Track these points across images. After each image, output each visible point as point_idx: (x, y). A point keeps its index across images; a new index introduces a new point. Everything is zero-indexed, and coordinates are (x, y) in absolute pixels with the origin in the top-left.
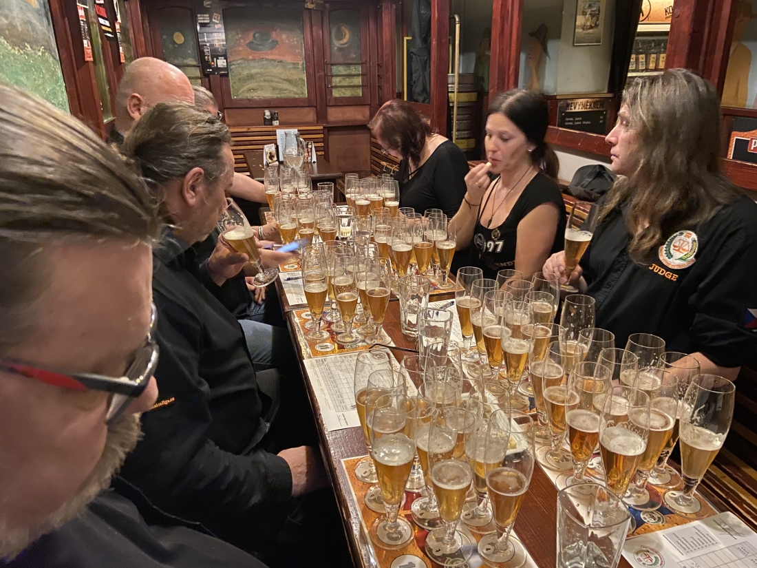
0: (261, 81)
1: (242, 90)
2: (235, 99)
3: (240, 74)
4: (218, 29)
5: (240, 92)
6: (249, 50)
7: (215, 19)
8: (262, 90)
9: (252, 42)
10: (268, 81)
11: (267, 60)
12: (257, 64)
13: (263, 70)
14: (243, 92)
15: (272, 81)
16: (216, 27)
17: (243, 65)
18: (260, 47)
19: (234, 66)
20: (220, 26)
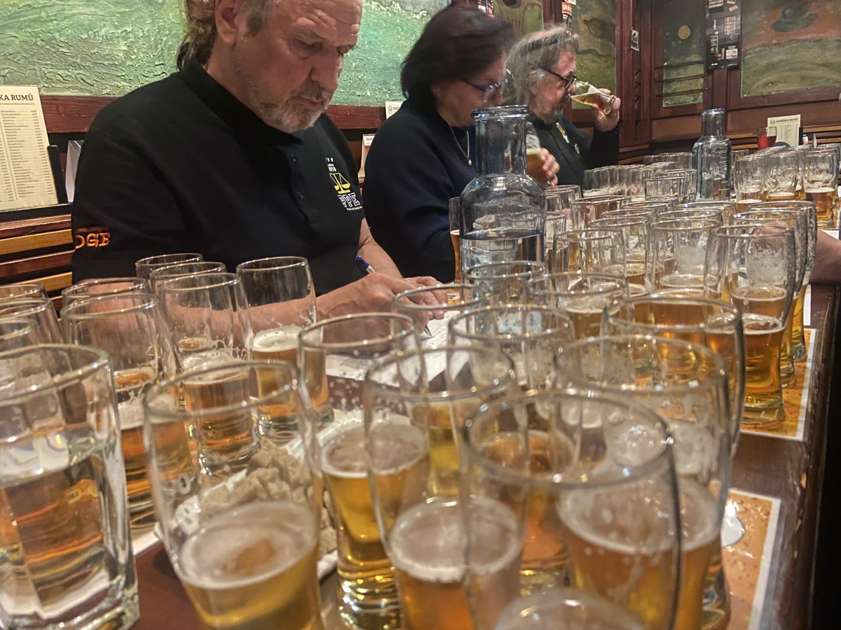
0: (786, 71)
1: (756, 85)
2: (745, 98)
3: (757, 64)
4: (733, 11)
5: (752, 88)
6: (773, 32)
8: (785, 81)
9: (779, 22)
10: (796, 69)
11: (798, 41)
12: (782, 49)
13: (790, 56)
14: (758, 87)
15: (802, 69)
16: (731, 9)
17: (763, 53)
18: (790, 26)
19: (749, 56)
20: (736, 7)
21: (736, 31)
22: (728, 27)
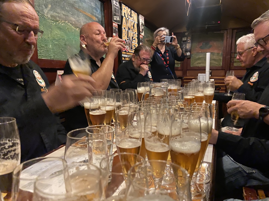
0: (203, 60)
1: (195, 63)
2: (192, 67)
3: (195, 58)
4: (189, 42)
6: (200, 49)
7: (188, 39)
8: (203, 63)
9: (201, 46)
12: (202, 54)
13: (204, 56)
16: (188, 41)
17: (197, 55)
18: (205, 48)
19: (193, 55)
20: (190, 41)
21: (190, 48)
22: (188, 46)
